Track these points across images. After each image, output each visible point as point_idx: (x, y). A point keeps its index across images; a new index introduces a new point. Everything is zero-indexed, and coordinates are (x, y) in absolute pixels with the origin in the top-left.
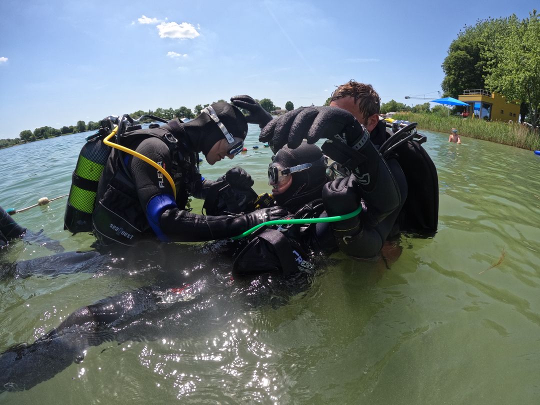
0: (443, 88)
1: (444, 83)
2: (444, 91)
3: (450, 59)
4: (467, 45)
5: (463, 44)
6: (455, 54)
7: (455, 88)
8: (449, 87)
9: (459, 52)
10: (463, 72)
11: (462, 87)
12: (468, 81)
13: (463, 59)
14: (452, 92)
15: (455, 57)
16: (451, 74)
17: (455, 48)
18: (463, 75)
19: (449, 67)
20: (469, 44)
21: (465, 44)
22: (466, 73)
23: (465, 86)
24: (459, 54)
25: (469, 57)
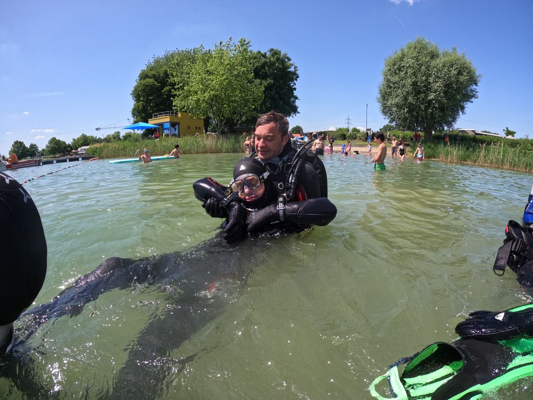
0: (133, 114)
1: (134, 110)
2: (134, 117)
3: (138, 86)
4: (155, 73)
5: (151, 72)
6: (144, 82)
7: (144, 113)
8: (139, 113)
9: (148, 80)
10: (152, 98)
11: (151, 111)
12: (157, 105)
13: (151, 86)
14: (142, 118)
15: (144, 85)
16: (140, 101)
17: (144, 76)
18: (151, 100)
19: (138, 94)
20: (157, 72)
21: (153, 72)
22: (154, 98)
23: (153, 111)
24: (147, 82)
25: (156, 83)
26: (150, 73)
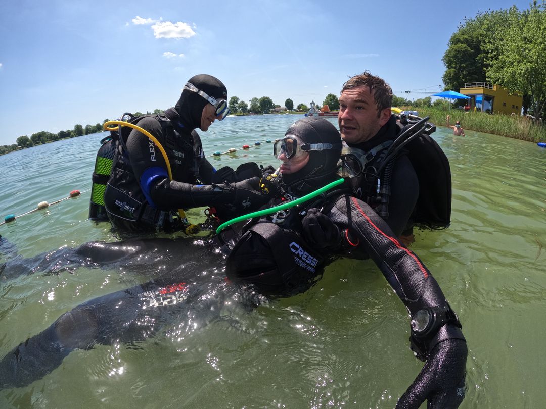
0: (444, 81)
1: (445, 76)
2: (445, 84)
3: (450, 52)
4: (467, 38)
5: (463, 36)
6: (456, 47)
7: (457, 81)
8: (450, 80)
9: (459, 45)
10: (464, 65)
11: (464, 80)
12: (469, 74)
13: (463, 52)
14: (453, 86)
15: (456, 50)
16: (452, 67)
17: (455, 41)
18: (464, 68)
19: (450, 60)
20: (469, 37)
22: (467, 65)
23: (466, 79)
24: (459, 47)
25: (469, 49)
26: (462, 38)
